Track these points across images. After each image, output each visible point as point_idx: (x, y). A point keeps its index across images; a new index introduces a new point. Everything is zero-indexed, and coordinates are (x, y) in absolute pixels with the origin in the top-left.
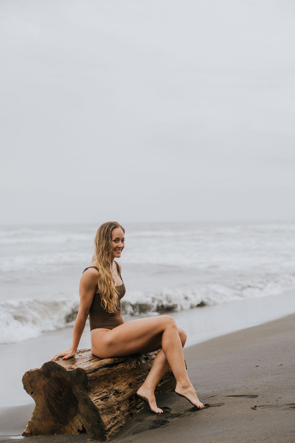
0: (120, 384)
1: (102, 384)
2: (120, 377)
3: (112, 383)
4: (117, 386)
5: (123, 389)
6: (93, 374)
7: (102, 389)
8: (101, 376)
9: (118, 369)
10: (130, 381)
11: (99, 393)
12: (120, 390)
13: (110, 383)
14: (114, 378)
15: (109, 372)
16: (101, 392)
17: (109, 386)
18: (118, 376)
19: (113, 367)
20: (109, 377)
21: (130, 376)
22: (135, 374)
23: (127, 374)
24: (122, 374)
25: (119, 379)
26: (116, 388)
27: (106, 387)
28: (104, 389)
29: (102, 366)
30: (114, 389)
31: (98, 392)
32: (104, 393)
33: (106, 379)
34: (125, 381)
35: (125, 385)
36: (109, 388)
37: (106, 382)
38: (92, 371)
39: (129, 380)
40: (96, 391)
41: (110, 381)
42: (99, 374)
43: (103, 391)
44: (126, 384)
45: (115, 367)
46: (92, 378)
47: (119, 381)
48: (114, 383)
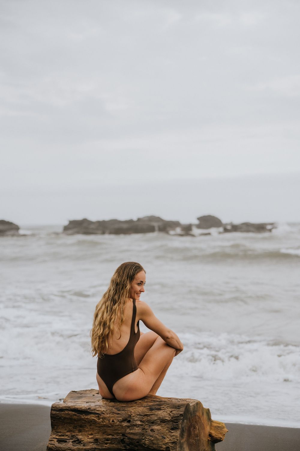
0: (86, 435)
1: (66, 426)
2: (89, 428)
3: (77, 430)
4: (81, 435)
5: (86, 441)
6: (57, 413)
7: (66, 431)
8: (65, 418)
9: (87, 418)
10: (97, 437)
11: (61, 434)
12: (82, 441)
13: (76, 429)
14: (81, 426)
15: (75, 417)
16: (64, 433)
17: (74, 432)
18: (86, 426)
19: (82, 414)
20: (75, 422)
21: (99, 432)
22: (106, 432)
23: (97, 428)
24: (91, 425)
25: (87, 429)
26: (80, 437)
27: (71, 431)
28: (67, 432)
29: (69, 409)
30: (77, 437)
31: (60, 432)
32: (67, 436)
33: (72, 424)
34: (92, 434)
35: (90, 439)
36: (73, 434)
37: (71, 426)
38: (57, 409)
39: (97, 435)
40: (59, 431)
41: (76, 427)
42: (63, 415)
43: (66, 434)
44: (92, 438)
45: (84, 415)
46: (55, 416)
47: (86, 431)
48: (80, 431)
